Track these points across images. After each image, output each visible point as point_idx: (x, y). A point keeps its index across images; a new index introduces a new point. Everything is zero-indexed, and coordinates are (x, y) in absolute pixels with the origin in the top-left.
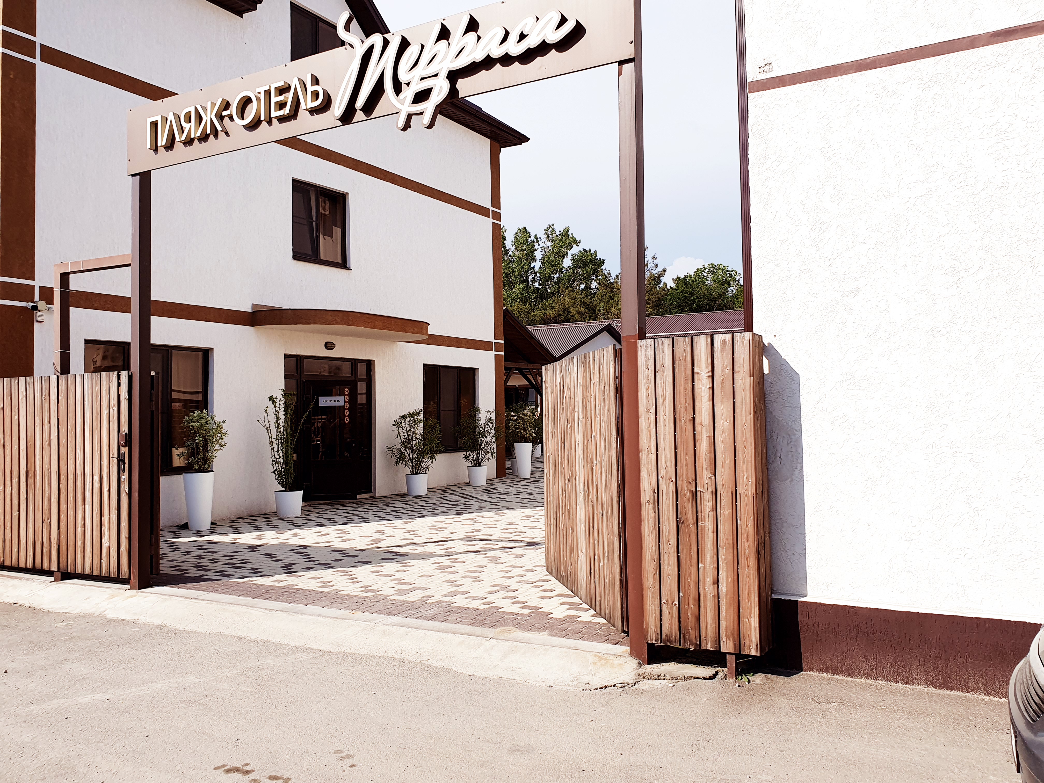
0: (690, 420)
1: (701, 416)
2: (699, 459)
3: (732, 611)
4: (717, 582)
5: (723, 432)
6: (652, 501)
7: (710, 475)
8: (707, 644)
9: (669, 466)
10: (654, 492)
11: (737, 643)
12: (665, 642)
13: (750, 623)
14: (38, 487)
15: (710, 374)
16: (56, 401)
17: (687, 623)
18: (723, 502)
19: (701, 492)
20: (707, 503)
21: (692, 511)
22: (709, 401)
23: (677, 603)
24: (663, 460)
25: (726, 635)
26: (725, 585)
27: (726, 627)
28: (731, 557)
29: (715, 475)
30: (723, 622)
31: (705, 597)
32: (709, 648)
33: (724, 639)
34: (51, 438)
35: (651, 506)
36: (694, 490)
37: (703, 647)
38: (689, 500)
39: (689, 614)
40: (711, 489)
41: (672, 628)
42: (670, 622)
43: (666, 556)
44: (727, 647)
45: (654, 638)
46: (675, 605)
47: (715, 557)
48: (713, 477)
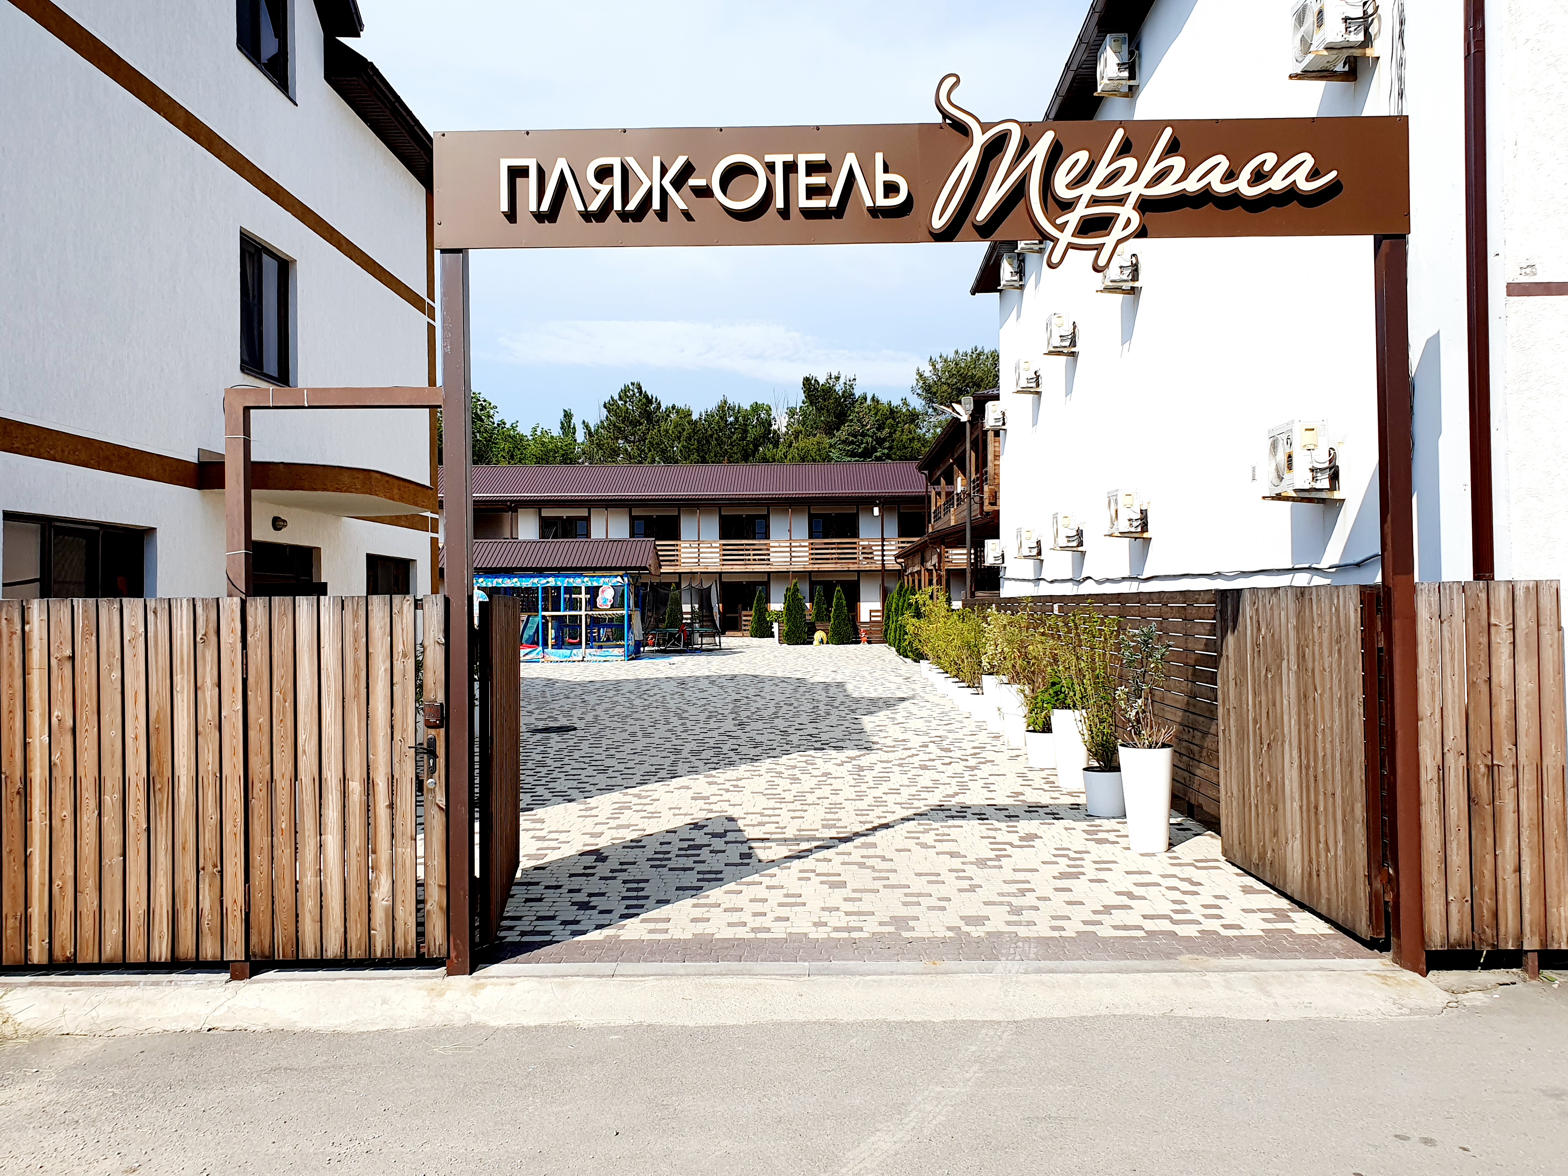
0: (1486, 681)
1: (1499, 675)
2: (1497, 726)
3: (1537, 902)
4: (1519, 870)
5: (1527, 695)
6: (1436, 780)
7: (1511, 746)
8: (1507, 943)
9: (1458, 736)
10: (1439, 769)
11: (1543, 938)
12: (1452, 946)
13: (1560, 914)
14: (183, 807)
15: (1511, 627)
16: (239, 646)
17: (1482, 920)
18: (1527, 776)
19: (1498, 766)
20: (1507, 778)
21: (1488, 789)
22: (1510, 658)
23: (1470, 900)
24: (1451, 729)
25: (1531, 930)
26: (1528, 872)
27: (1531, 921)
28: (1535, 839)
29: (1516, 745)
30: (1527, 917)
31: (1505, 889)
32: (1510, 947)
33: (1528, 936)
34: (223, 714)
35: (1435, 786)
36: (1490, 764)
37: (1502, 947)
38: (1484, 776)
39: (1485, 911)
40: (1512, 761)
41: (1462, 929)
42: (1461, 922)
43: (1454, 844)
44: (1531, 943)
45: (1439, 944)
46: (1467, 901)
47: (1517, 841)
48: (1514, 748)
